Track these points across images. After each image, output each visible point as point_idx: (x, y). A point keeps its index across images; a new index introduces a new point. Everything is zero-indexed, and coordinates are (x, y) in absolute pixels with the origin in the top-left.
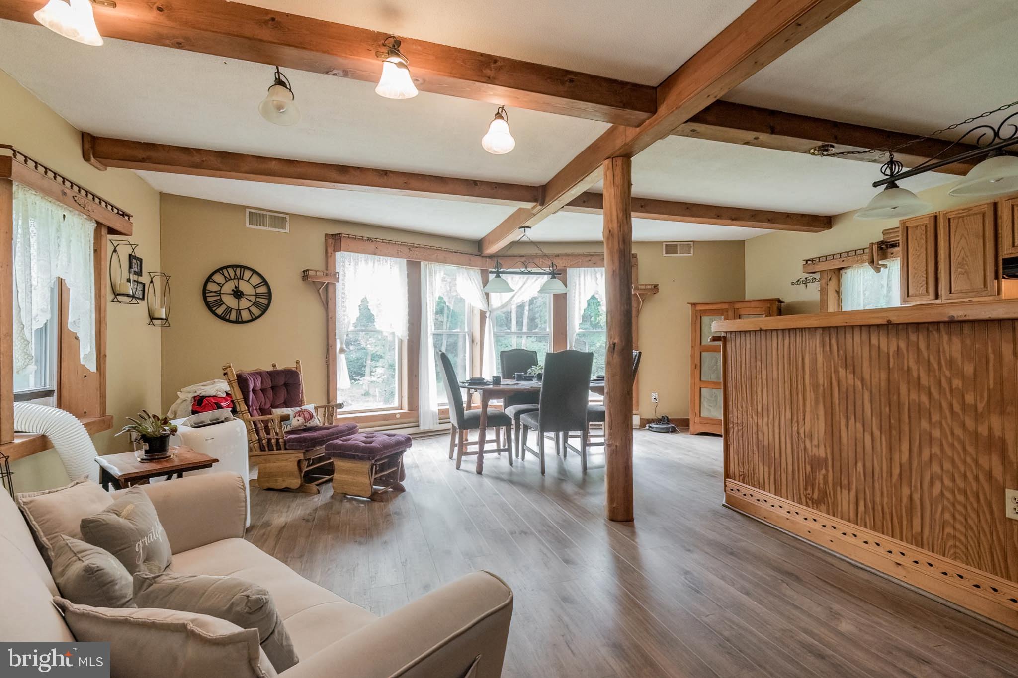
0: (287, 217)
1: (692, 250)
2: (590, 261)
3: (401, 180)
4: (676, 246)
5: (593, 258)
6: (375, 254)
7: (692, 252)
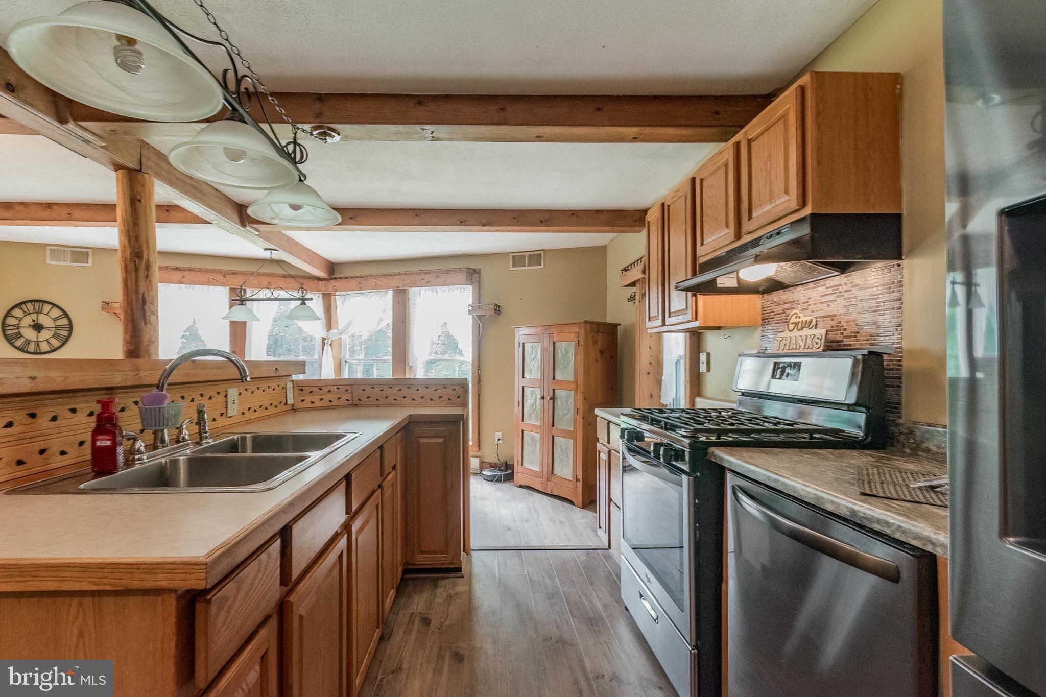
0: (90, 251)
1: (542, 261)
2: (423, 279)
3: (64, 212)
4: (524, 256)
5: (426, 275)
6: (181, 283)
7: (542, 264)
